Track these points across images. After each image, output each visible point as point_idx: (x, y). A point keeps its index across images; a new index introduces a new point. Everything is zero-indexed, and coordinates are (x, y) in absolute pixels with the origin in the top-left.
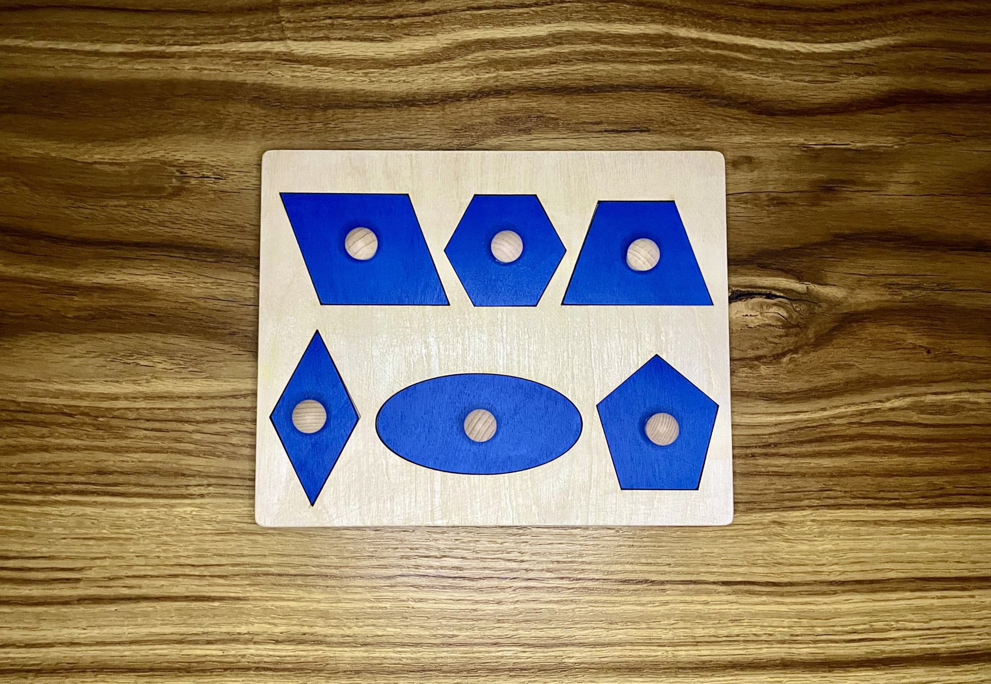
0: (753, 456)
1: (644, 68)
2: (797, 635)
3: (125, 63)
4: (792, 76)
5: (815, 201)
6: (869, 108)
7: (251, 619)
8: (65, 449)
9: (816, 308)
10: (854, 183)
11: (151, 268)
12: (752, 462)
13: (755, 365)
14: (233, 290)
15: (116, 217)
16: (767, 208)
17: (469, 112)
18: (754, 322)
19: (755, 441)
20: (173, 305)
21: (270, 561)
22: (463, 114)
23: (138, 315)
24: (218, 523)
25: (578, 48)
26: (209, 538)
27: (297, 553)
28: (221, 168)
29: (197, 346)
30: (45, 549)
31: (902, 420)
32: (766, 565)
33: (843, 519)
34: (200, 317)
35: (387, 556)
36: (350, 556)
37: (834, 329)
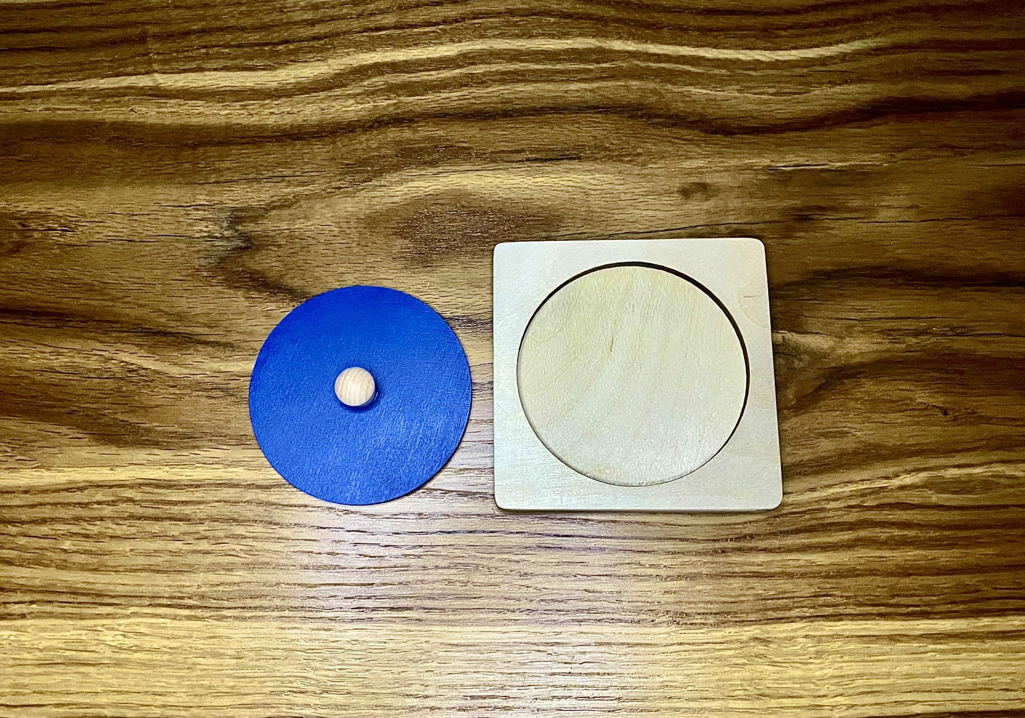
0: (723, 552)
1: (573, 87)
4: (752, 88)
5: (788, 232)
9: (796, 362)
10: (834, 209)
12: (722, 559)
14: (74, 360)
17: (364, 145)
19: (724, 532)
21: (103, 700)
22: (357, 146)
24: (41, 651)
25: (494, 68)
26: (29, 670)
27: (137, 689)
28: (71, 219)
29: (28, 429)
31: (917, 501)
33: (847, 633)
34: (35, 394)
35: (252, 692)
36: (205, 692)
37: (820, 388)
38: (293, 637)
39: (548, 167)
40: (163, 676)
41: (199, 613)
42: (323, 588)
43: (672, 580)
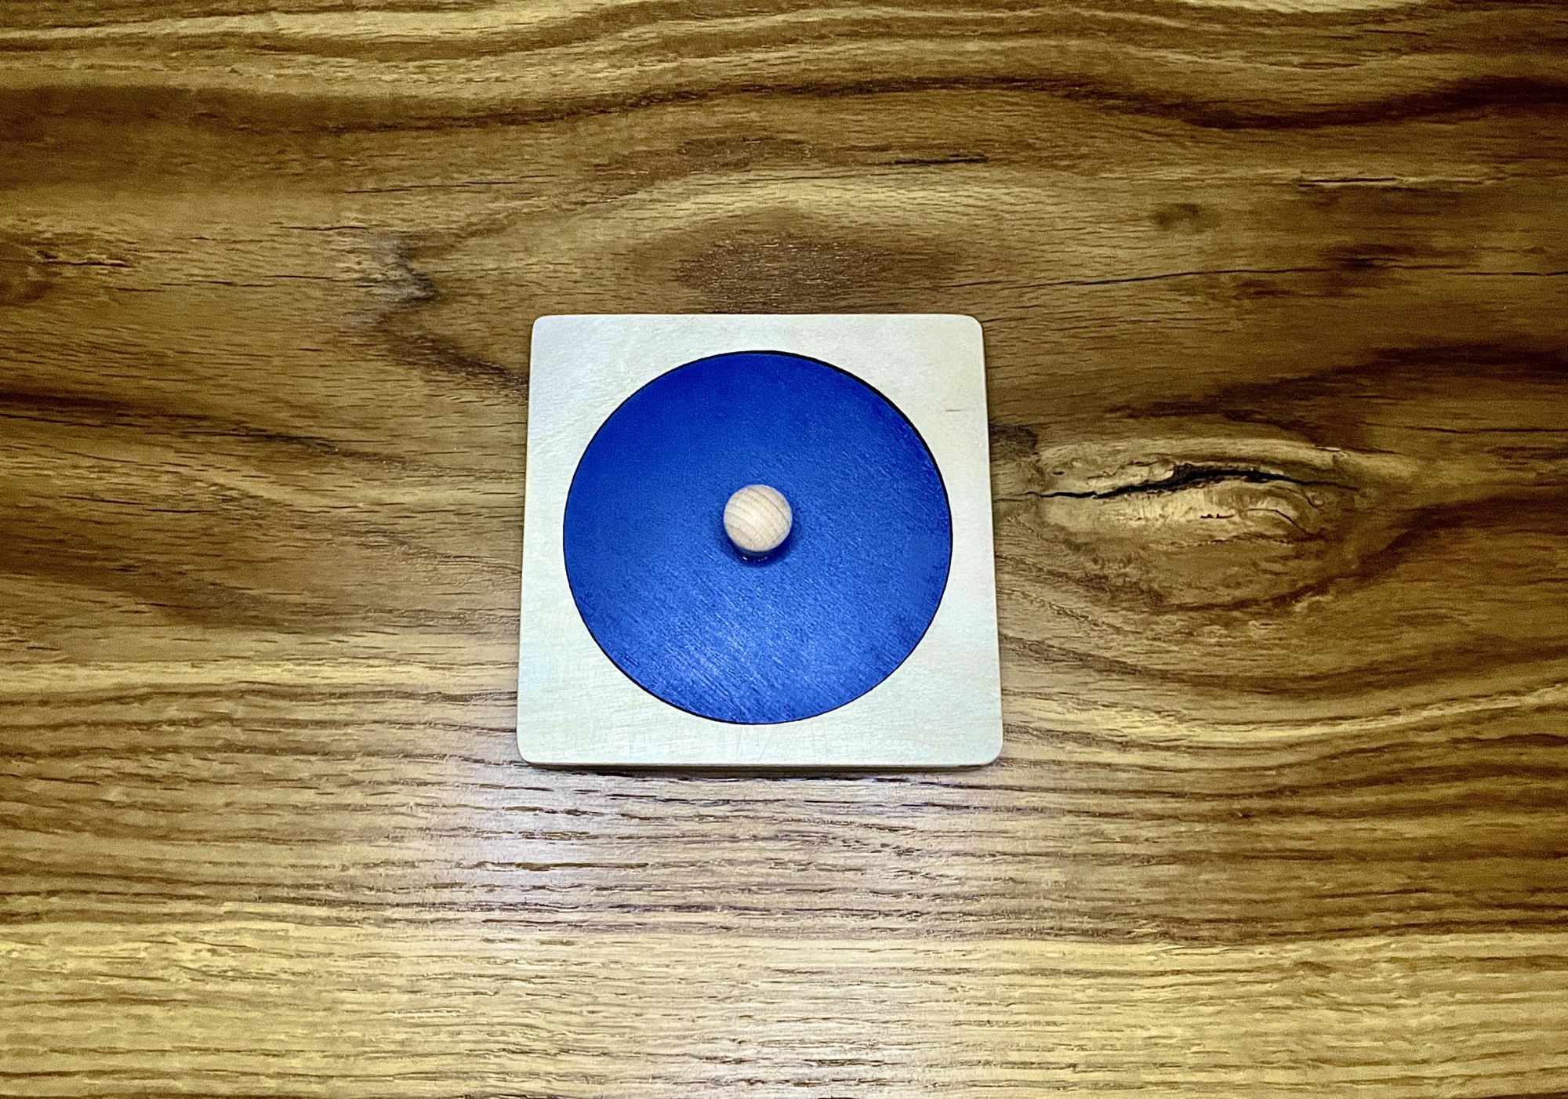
0: (1245, 816)
1: (971, 46)
4: (1265, 54)
5: (1334, 287)
6: (1425, 112)
9: (1357, 498)
10: (1410, 251)
12: (1243, 828)
13: (1236, 619)
14: (132, 480)
16: (1234, 301)
17: (625, 132)
18: (1226, 529)
19: (1245, 783)
21: (175, 1063)
22: (612, 136)
24: (66, 977)
26: (43, 1011)
27: (235, 1046)
28: (126, 246)
29: (47, 595)
34: (61, 537)
35: (436, 1050)
36: (354, 1051)
37: (1398, 542)
38: (509, 955)
39: (933, 174)
40: (280, 1023)
41: (345, 913)
42: (558, 871)
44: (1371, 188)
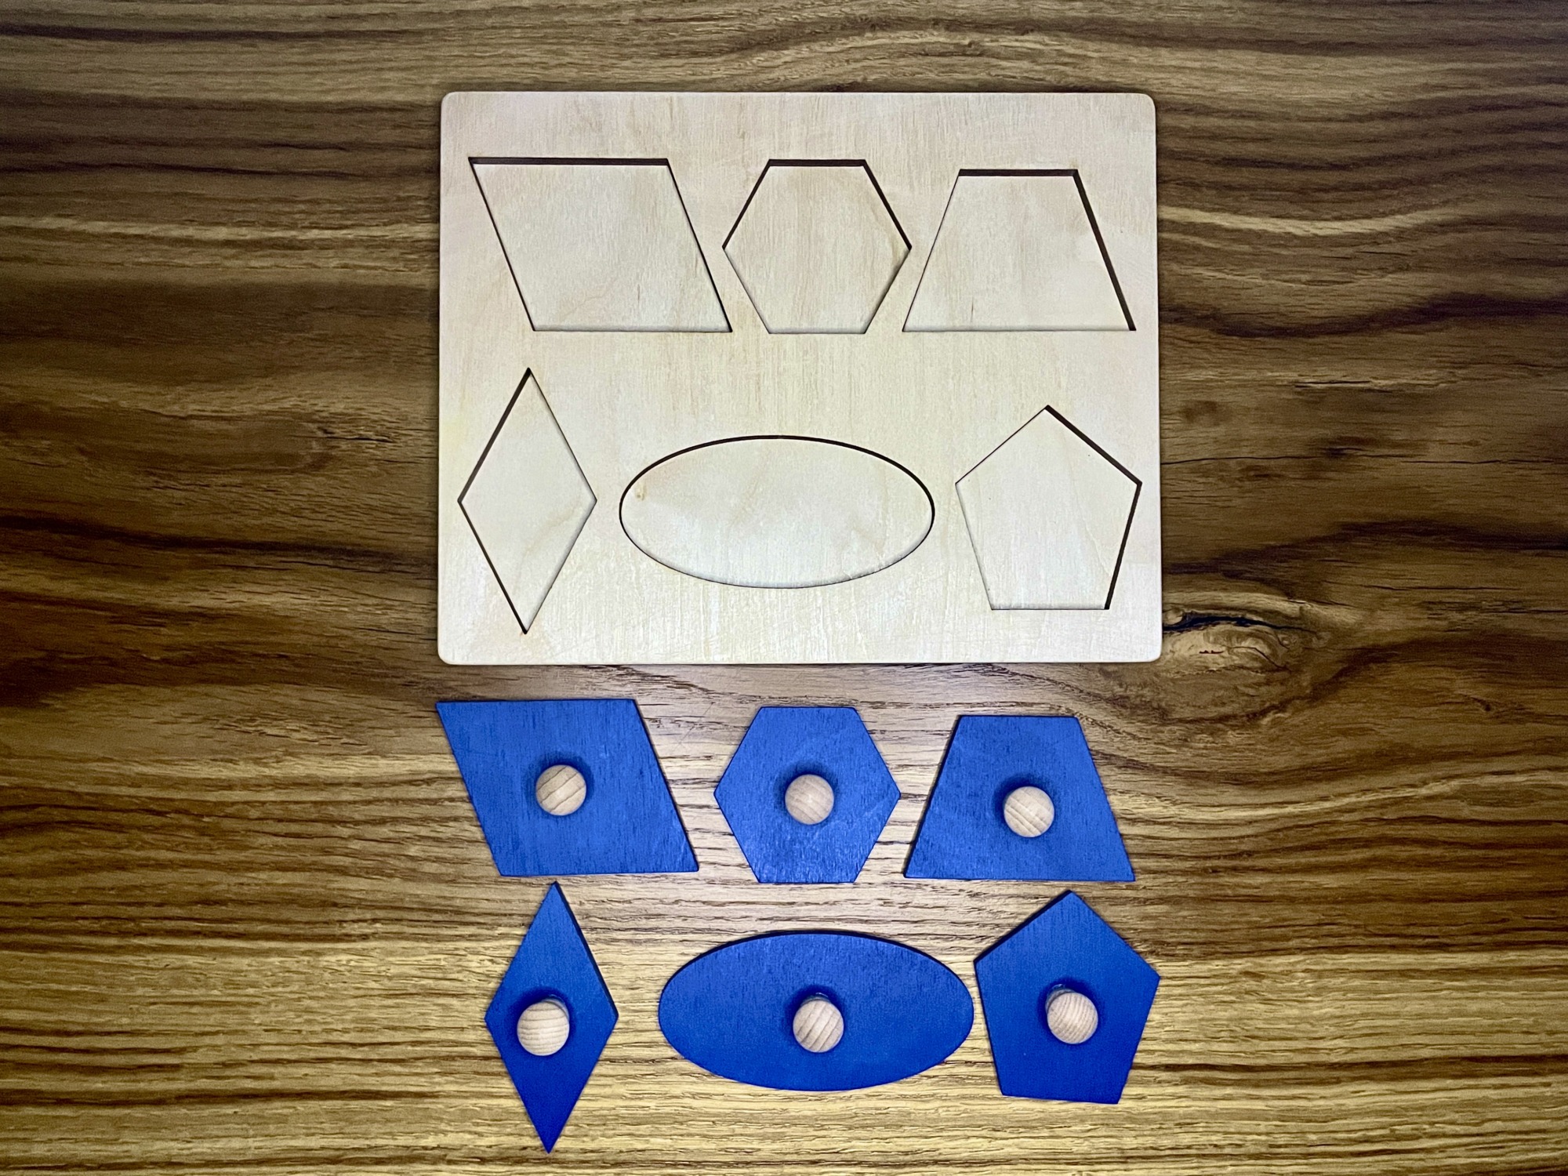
0: (1215, 871)
2: (1280, 1146)
3: (234, 257)
4: (1280, 272)
5: (1314, 472)
6: (1401, 324)
7: (443, 1126)
8: (152, 866)
9: (1314, 639)
10: (1375, 443)
11: (281, 583)
12: (1212, 880)
13: (1219, 730)
14: (408, 616)
15: (225, 504)
16: (1240, 484)
18: (1218, 662)
19: (1215, 848)
20: (315, 639)
23: (264, 656)
24: (390, 978)
26: (377, 1002)
28: (389, 425)
29: (355, 704)
30: (125, 1020)
31: (1445, 815)
32: (1233, 1039)
33: (1353, 968)
34: (359, 660)
37: (1341, 673)
42: (732, 907)
43: (1152, 904)
44: (1350, 389)
